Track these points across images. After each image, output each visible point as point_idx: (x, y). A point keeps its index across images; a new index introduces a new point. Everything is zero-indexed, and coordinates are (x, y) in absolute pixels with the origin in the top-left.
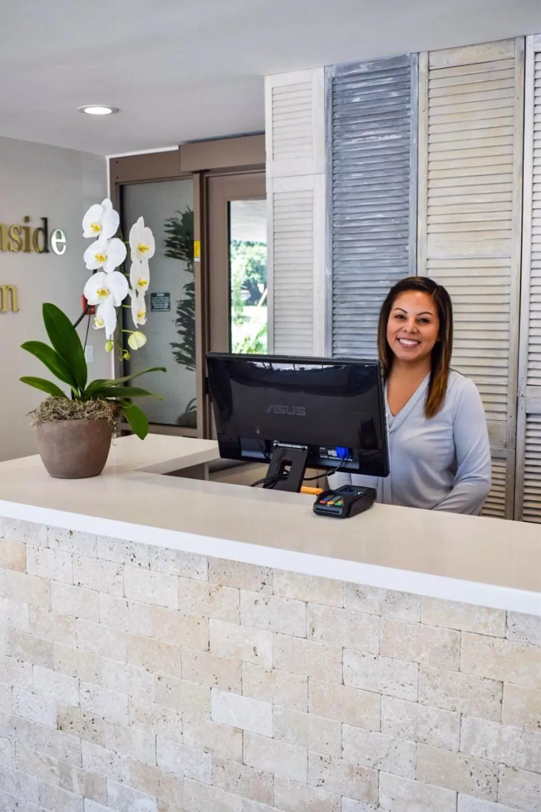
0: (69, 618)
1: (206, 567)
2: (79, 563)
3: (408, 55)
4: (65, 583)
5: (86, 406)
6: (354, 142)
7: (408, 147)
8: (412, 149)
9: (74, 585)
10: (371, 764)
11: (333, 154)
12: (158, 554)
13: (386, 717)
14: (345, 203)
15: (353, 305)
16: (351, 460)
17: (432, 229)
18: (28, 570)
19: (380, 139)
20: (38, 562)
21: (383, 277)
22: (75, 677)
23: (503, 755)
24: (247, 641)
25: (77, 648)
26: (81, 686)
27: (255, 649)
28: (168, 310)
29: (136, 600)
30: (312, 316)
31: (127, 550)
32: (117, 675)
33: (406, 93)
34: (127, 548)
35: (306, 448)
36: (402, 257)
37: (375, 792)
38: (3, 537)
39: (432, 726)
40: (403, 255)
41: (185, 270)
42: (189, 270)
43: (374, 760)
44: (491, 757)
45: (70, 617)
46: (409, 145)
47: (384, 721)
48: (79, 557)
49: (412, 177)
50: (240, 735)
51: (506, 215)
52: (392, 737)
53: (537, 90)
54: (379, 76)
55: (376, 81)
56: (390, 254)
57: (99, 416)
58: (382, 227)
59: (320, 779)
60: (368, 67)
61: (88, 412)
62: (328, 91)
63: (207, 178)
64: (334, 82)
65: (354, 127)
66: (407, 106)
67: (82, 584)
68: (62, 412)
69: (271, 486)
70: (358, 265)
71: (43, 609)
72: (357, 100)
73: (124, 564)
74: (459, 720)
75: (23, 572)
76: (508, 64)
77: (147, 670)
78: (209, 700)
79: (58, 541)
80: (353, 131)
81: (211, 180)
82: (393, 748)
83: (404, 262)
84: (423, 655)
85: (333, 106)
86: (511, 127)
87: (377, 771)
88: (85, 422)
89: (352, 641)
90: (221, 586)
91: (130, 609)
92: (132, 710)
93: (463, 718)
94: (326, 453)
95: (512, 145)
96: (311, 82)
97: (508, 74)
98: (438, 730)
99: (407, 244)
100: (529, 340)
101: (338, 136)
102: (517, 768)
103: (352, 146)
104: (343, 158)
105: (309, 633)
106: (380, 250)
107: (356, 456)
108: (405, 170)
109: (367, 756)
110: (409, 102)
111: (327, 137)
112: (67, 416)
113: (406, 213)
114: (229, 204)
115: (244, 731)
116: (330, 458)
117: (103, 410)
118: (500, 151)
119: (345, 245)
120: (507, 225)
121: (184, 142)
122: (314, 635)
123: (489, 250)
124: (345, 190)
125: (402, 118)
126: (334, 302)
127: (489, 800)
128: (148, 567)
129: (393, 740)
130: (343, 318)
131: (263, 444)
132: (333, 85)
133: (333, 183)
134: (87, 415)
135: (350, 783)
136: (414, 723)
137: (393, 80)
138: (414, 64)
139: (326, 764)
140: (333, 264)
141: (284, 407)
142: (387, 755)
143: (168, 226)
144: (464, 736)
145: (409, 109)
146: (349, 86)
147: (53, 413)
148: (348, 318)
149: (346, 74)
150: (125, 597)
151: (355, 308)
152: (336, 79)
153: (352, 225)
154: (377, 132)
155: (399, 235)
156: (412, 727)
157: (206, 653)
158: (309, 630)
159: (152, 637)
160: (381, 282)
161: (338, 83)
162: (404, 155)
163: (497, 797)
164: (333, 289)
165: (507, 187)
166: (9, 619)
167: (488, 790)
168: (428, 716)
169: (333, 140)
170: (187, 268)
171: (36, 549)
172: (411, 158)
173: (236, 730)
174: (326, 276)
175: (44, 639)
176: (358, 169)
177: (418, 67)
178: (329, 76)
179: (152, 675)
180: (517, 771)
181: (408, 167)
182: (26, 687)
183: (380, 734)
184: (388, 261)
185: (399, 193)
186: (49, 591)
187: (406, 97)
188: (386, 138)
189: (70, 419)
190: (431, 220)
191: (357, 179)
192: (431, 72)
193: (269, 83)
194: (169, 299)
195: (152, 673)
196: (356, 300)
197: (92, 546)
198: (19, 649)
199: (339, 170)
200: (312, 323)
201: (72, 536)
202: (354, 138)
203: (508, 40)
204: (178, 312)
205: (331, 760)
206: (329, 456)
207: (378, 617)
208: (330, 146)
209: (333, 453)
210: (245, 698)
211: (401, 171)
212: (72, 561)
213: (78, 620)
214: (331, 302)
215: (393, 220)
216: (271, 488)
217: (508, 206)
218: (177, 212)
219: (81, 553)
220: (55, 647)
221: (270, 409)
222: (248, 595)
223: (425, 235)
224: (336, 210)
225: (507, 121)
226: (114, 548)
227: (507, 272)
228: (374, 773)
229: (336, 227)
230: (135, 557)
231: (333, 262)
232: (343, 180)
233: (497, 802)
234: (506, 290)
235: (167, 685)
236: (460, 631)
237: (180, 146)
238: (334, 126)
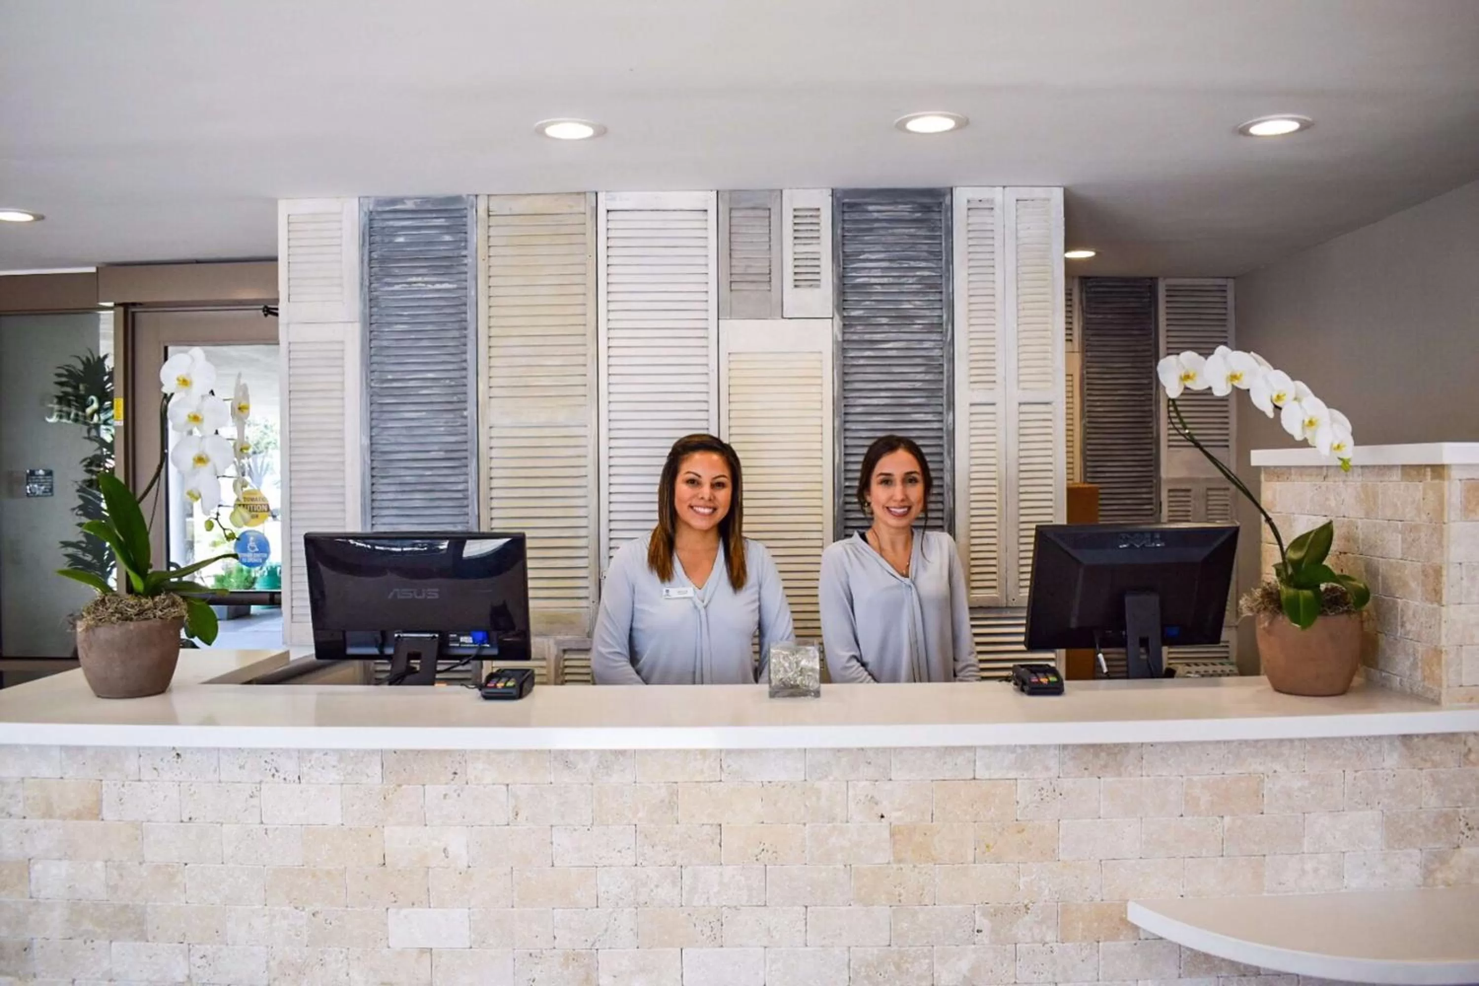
0: (173, 867)
1: (379, 768)
2: (192, 792)
3: (464, 196)
4: (168, 821)
5: (156, 602)
6: (397, 288)
7: (464, 298)
8: (470, 301)
9: (182, 821)
10: (589, 945)
11: (370, 300)
12: (313, 762)
13: (603, 889)
14: (386, 360)
15: (398, 480)
16: (488, 646)
17: (495, 392)
18: (106, 813)
19: (430, 287)
20: (122, 801)
21: (436, 447)
22: (182, 943)
23: (725, 897)
24: (435, 843)
25: (187, 903)
26: (192, 952)
27: (445, 850)
28: (50, 494)
29: (278, 824)
30: (343, 495)
31: (266, 764)
32: (250, 924)
33: (461, 237)
34: (266, 762)
35: (437, 635)
36: (459, 424)
37: (595, 975)
38: (62, 778)
39: (652, 886)
40: (460, 421)
41: (85, 438)
42: (89, 438)
43: (591, 940)
44: (714, 903)
45: (175, 864)
46: (466, 296)
47: (601, 895)
48: (191, 785)
49: (471, 332)
50: (428, 955)
51: (579, 380)
52: (611, 910)
53: (610, 249)
54: (429, 216)
55: (425, 220)
56: (444, 420)
57: (173, 615)
58: (434, 388)
59: (530, 979)
60: (415, 203)
61: (161, 611)
62: (364, 226)
63: (133, 313)
64: (371, 217)
65: (397, 271)
66: (464, 253)
67: (196, 819)
68: (126, 610)
69: (398, 682)
70: (404, 432)
71: (129, 863)
72: (401, 240)
73: (261, 782)
74: (679, 873)
75: (97, 819)
76: (579, 219)
77: (296, 908)
78: (386, 924)
79: (155, 769)
80: (396, 276)
81: (138, 315)
82: (613, 921)
83: (463, 430)
84: (640, 815)
85: (370, 244)
86: (583, 286)
87: (595, 951)
88: (157, 623)
89: (563, 817)
90: (400, 786)
91: (271, 836)
92: (272, 963)
93: (683, 870)
94: (457, 641)
95: (584, 305)
96: (340, 213)
97: (580, 229)
98: (659, 890)
99: (465, 409)
100: (609, 516)
101: (377, 279)
102: (738, 907)
103: (394, 292)
104: (383, 306)
105: (512, 818)
106: (431, 415)
107: (495, 642)
108: (462, 326)
109: (584, 938)
110: (465, 248)
111: (362, 279)
112: (133, 617)
113: (464, 373)
114: (166, 349)
115: (433, 950)
116: (462, 645)
117: (177, 607)
118: (570, 310)
119: (385, 408)
120: (581, 391)
121: (104, 263)
122: (518, 819)
123: (562, 417)
124: (385, 343)
125: (458, 265)
126: (373, 476)
127: (714, 947)
128: (297, 780)
129: (611, 913)
130: (385, 497)
131: (378, 635)
132: (371, 220)
133: (370, 335)
134: (159, 613)
135: (565, 973)
136: (634, 888)
137: (446, 222)
138: (472, 207)
139: (536, 960)
140: (371, 432)
141: (411, 590)
142: (606, 930)
143: (59, 375)
144: (686, 888)
145: (465, 256)
146: (391, 223)
147: (116, 612)
148: (391, 496)
149: (388, 208)
150: (262, 823)
151: (400, 484)
152: (373, 213)
153: (395, 385)
154: (426, 279)
155: (455, 399)
156: (632, 894)
157: (382, 868)
158: (511, 815)
159: (303, 866)
160: (433, 453)
161: (377, 218)
162: (460, 307)
163: (722, 941)
164: (372, 461)
165: (581, 350)
166: (70, 887)
167: (713, 937)
168: (648, 876)
169: (371, 284)
170: (86, 435)
171: (119, 785)
172: (468, 311)
173: (422, 951)
174: (361, 446)
175: (130, 903)
176: (405, 319)
177: (476, 211)
178: (366, 209)
179: (303, 913)
180: (739, 910)
181: (466, 321)
182: (98, 975)
183: (598, 909)
184: (442, 429)
185: (453, 351)
186: (140, 838)
187: (462, 242)
188: (438, 286)
189: (137, 620)
190: (494, 382)
191: (402, 331)
192: (491, 217)
193: (284, 208)
194: (52, 479)
195: (303, 910)
196: (402, 474)
197: (212, 768)
198: (87, 925)
199: (377, 320)
200: (343, 503)
201: (180, 760)
202: (398, 284)
203: (579, 193)
204: (81, 497)
205: (542, 953)
206: (461, 643)
207: (590, 786)
208: (367, 290)
209: (466, 640)
210: (435, 910)
211: (456, 326)
212: (180, 791)
213: (187, 867)
214: (370, 477)
215: (448, 381)
216: (399, 684)
217: (581, 370)
218: (75, 356)
219: (194, 779)
220: (149, 910)
221: (392, 594)
222: (433, 791)
223: (487, 399)
224: (375, 367)
225: (578, 279)
226: (247, 766)
227: (582, 442)
228: (593, 954)
229: (375, 387)
230: (277, 771)
231: (372, 428)
232: (383, 332)
233: (722, 946)
234: (582, 462)
235: (326, 920)
236: (676, 783)
237: (97, 269)
238: (372, 268)
